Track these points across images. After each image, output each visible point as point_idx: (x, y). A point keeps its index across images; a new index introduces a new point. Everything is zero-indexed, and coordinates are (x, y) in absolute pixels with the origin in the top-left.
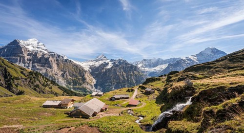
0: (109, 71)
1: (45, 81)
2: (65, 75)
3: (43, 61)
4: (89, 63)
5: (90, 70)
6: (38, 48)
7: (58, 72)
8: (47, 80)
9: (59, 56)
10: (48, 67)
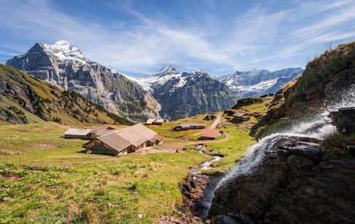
0: (180, 92)
1: (87, 105)
2: (116, 97)
3: (82, 76)
4: (149, 80)
5: (152, 90)
6: (72, 56)
7: (106, 92)
8: (89, 104)
9: (104, 69)
10: (90, 86)
